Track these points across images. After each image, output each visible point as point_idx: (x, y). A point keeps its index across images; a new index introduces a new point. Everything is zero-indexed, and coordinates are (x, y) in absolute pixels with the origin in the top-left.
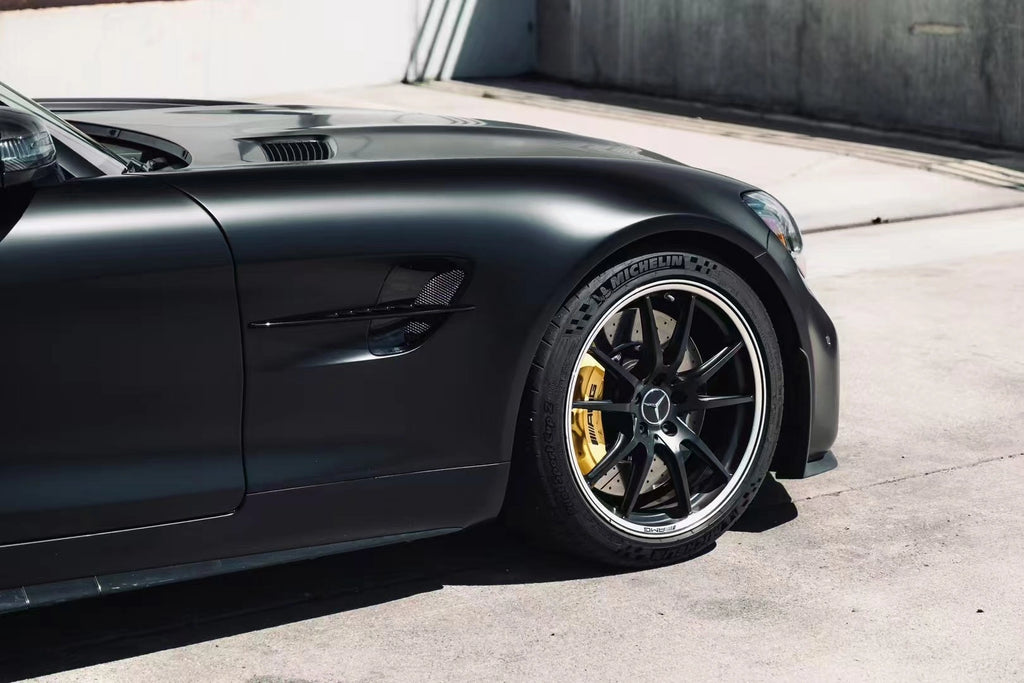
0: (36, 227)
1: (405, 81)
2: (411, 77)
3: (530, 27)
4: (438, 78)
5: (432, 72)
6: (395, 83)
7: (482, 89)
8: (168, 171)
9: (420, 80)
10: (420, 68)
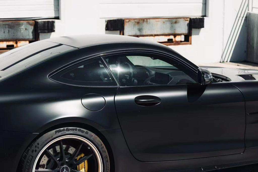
0: (208, 92)
1: (220, 62)
2: (221, 62)
3: (245, 51)
4: (227, 62)
5: (226, 60)
6: (218, 62)
7: (237, 64)
8: (224, 82)
9: (223, 62)
10: (223, 60)
